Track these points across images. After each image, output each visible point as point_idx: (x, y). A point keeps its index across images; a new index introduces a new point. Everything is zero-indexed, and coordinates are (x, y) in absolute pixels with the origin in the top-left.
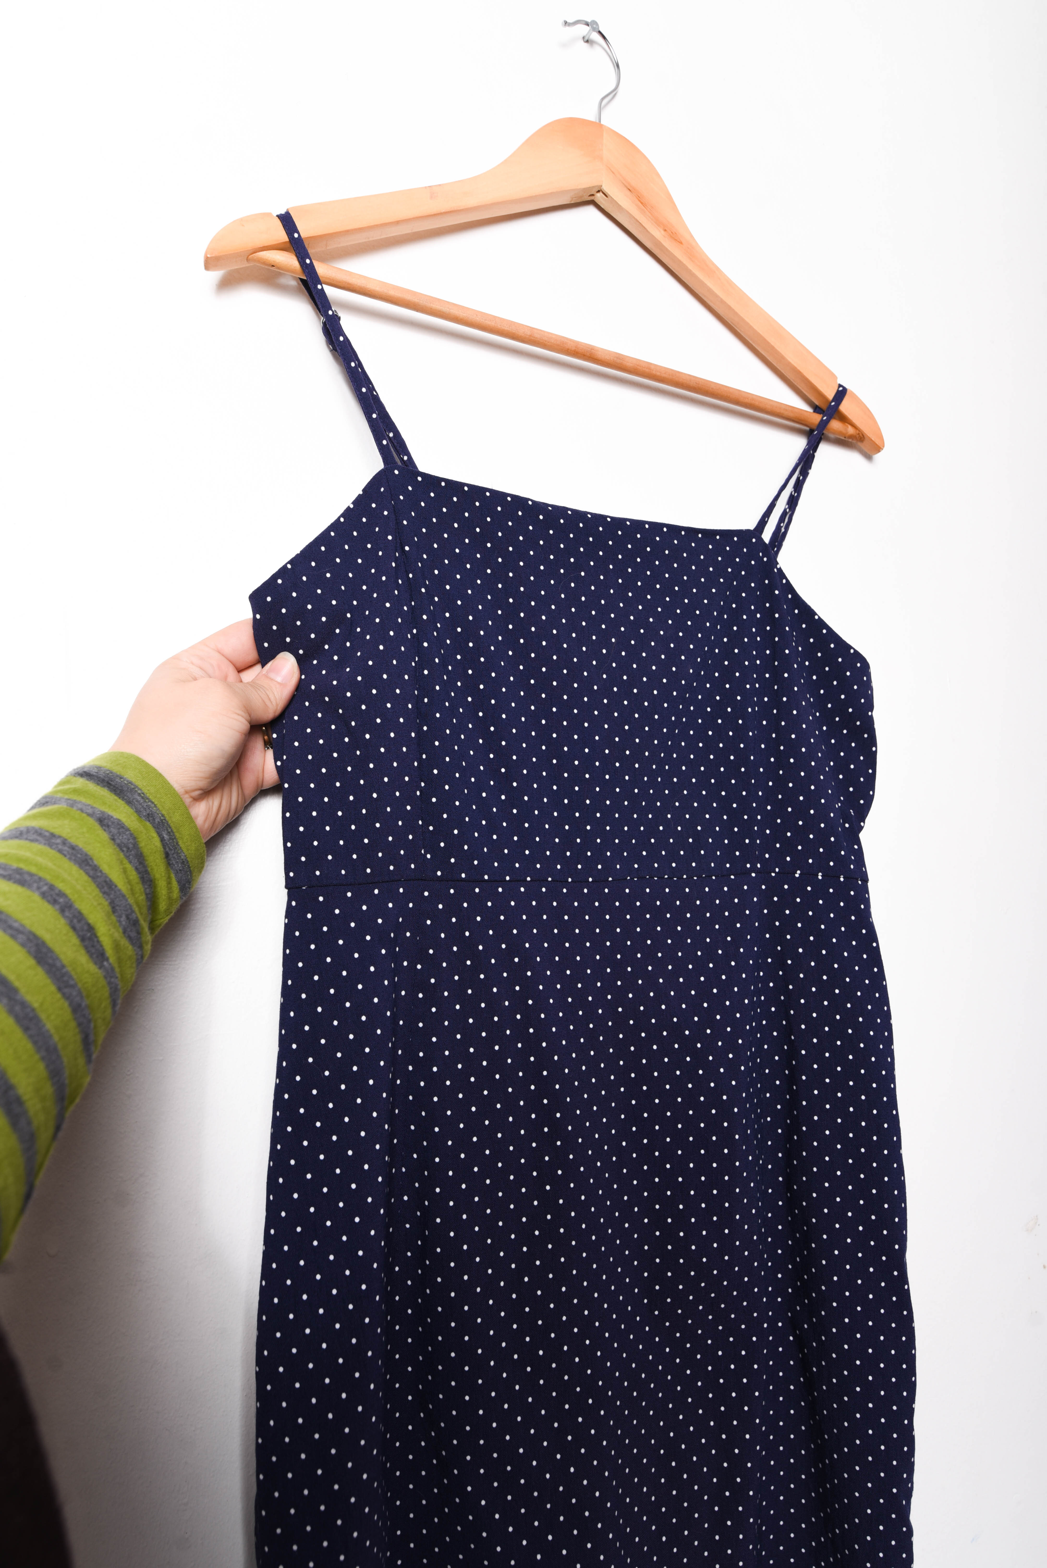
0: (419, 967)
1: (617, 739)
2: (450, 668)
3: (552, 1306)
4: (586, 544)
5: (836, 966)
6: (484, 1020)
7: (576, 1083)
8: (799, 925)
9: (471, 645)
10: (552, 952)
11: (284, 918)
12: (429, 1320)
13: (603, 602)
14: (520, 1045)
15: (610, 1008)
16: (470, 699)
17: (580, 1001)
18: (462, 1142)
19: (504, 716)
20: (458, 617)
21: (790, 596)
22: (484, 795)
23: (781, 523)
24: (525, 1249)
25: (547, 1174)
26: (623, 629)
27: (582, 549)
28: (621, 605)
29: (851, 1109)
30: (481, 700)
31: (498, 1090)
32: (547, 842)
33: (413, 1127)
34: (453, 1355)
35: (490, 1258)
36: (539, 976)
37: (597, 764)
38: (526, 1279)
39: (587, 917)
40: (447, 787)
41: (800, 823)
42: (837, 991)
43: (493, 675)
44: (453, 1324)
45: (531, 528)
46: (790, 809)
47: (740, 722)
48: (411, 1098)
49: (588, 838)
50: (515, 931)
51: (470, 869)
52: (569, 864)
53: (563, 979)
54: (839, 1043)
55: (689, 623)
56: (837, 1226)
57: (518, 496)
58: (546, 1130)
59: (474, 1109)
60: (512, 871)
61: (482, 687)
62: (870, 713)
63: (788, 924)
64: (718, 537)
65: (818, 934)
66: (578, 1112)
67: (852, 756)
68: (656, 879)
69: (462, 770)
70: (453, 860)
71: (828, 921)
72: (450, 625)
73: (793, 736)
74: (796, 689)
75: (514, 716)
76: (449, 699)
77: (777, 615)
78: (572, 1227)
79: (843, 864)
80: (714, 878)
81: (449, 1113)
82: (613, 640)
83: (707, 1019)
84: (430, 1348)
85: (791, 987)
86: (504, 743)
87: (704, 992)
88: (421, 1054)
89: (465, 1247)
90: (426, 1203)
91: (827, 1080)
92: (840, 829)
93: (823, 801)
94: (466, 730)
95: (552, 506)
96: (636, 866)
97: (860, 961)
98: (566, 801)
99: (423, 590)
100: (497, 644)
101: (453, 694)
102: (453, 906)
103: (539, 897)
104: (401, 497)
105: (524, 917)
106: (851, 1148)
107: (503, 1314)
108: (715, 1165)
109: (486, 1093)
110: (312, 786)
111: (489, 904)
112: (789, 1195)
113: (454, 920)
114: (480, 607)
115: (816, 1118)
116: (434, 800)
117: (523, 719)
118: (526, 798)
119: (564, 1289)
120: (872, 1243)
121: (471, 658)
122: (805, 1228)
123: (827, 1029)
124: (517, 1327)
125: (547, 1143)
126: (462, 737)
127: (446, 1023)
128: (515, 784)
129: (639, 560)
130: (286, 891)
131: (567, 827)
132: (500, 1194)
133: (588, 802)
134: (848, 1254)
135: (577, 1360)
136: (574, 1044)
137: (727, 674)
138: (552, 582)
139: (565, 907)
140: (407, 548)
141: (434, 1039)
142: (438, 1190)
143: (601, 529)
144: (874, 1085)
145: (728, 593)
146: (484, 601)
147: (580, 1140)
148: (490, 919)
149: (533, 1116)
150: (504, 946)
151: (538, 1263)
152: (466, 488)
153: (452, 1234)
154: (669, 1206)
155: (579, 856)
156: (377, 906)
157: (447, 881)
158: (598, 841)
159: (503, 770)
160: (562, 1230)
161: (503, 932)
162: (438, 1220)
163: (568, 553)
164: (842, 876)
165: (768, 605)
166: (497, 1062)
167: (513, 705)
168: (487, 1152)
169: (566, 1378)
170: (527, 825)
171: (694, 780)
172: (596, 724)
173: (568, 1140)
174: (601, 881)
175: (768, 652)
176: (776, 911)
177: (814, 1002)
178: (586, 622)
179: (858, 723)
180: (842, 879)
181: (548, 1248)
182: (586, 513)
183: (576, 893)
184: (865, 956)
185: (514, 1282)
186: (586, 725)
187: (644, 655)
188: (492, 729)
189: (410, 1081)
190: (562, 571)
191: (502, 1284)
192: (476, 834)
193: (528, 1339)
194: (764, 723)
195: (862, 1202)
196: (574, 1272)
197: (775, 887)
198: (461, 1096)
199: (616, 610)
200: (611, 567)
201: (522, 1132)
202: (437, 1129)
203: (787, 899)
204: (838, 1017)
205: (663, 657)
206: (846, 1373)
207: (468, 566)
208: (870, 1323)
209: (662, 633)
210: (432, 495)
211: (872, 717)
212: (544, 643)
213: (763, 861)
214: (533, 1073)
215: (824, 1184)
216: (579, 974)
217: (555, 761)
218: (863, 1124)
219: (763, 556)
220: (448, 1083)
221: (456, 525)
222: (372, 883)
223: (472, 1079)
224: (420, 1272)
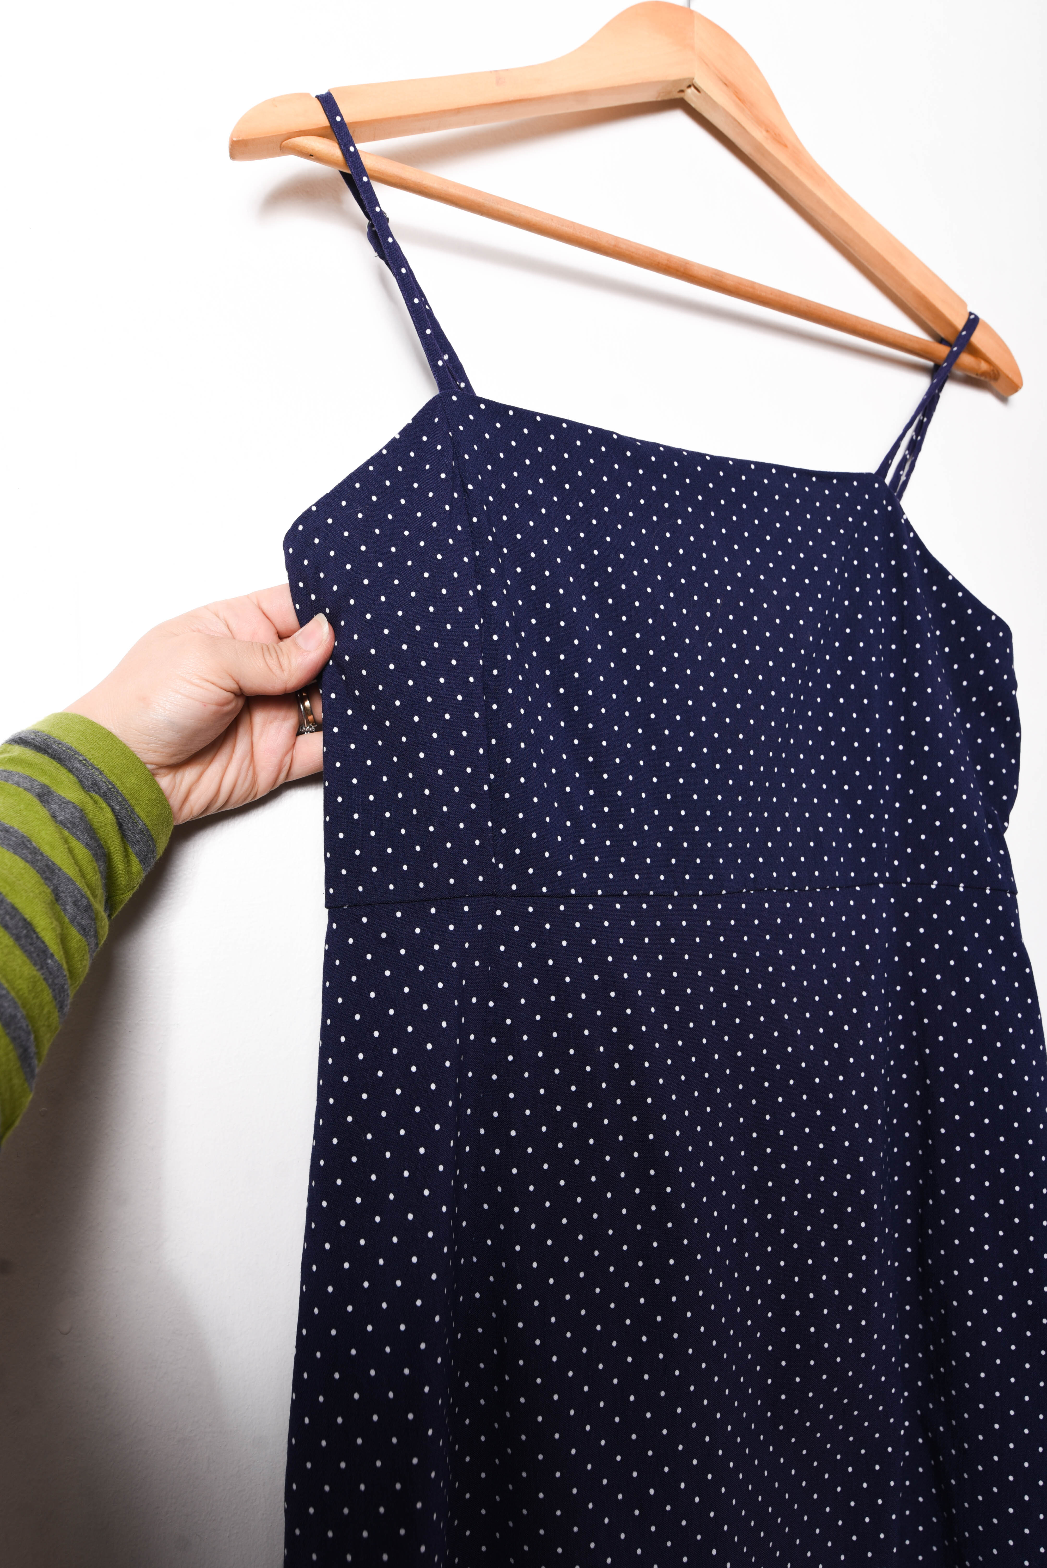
0: (491, 1004)
1: (728, 720)
2: (523, 634)
3: (665, 1432)
4: (683, 487)
5: (982, 996)
6: (573, 1071)
7: (690, 1149)
8: (937, 946)
9: (548, 606)
10: (656, 983)
11: (324, 944)
12: (509, 1451)
13: (704, 555)
14: (619, 1102)
15: (728, 1051)
16: (548, 672)
17: (693, 1046)
18: (549, 1225)
19: (590, 693)
20: (532, 573)
21: (918, 553)
22: (568, 789)
23: (900, 471)
24: (630, 1359)
25: (656, 1264)
26: (729, 588)
27: (677, 493)
28: (726, 559)
29: (1002, 1170)
30: (562, 674)
31: (592, 1157)
32: (646, 848)
33: (486, 1206)
34: (541, 1495)
35: (586, 1372)
36: (641, 1015)
37: (705, 750)
38: (632, 1398)
39: (698, 940)
40: (522, 780)
41: (938, 823)
42: (984, 1027)
43: (576, 642)
44: (541, 1457)
45: (616, 466)
46: (924, 807)
47: (866, 701)
48: (483, 1169)
49: (697, 842)
50: (610, 959)
51: (552, 881)
52: (674, 874)
53: (671, 1017)
54: (986, 1090)
55: (807, 581)
56: (985, 1311)
57: (600, 429)
58: (653, 1208)
59: (562, 1183)
60: (605, 884)
61: (562, 657)
62: (1014, 692)
63: (922, 945)
64: (835, 481)
65: (960, 957)
66: (693, 1185)
67: (991, 743)
68: (775, 891)
69: (540, 760)
70: (531, 871)
71: (971, 942)
72: (522, 582)
73: (928, 719)
74: (930, 662)
75: (603, 692)
76: (523, 672)
77: (905, 575)
78: (688, 1329)
79: (988, 872)
80: (838, 889)
81: (531, 1188)
82: (719, 601)
83: (840, 1065)
84: (510, 1487)
85: (926, 1021)
86: (590, 726)
87: (835, 1032)
88: (496, 1114)
89: (554, 1359)
90: (505, 1302)
91: (972, 1135)
92: (985, 831)
93: (964, 797)
94: (543, 711)
95: (640, 441)
96: (752, 876)
97: (1011, 991)
98: (669, 797)
99: (490, 538)
100: (580, 604)
101: (527, 666)
102: (532, 928)
103: (638, 914)
104: (461, 428)
105: (621, 941)
106: (1002, 1217)
107: (603, 1443)
108: (850, 1242)
109: (577, 1162)
110: (355, 781)
111: (578, 925)
112: (920, 1269)
113: (534, 945)
114: (559, 560)
115: (958, 1180)
116: (507, 796)
117: (614, 696)
118: (620, 793)
119: (679, 1410)
120: (1028, 1334)
121: (548, 623)
122: (943, 1312)
123: (971, 1072)
124: (621, 1459)
125: (654, 1224)
126: (540, 718)
127: (526, 1075)
128: (605, 776)
129: (744, 506)
130: (327, 910)
131: (671, 829)
132: (598, 1290)
133: (695, 797)
134: (998, 1345)
135: (697, 1500)
136: (686, 1100)
137: (849, 644)
138: (644, 531)
139: (671, 927)
140: (470, 487)
141: (512, 1095)
142: (519, 1286)
143: (699, 469)
144: (1030, 1142)
145: (849, 547)
146: (563, 554)
147: (696, 1221)
148: (579, 943)
149: (637, 1191)
150: (596, 977)
151: (646, 1377)
152: (538, 418)
153: (538, 1342)
154: (797, 1295)
155: (686, 864)
156: (435, 929)
157: (525, 897)
158: (709, 845)
159: (591, 759)
160: (676, 1336)
161: (595, 960)
162: (520, 1325)
163: (662, 496)
164: (988, 888)
165: (893, 563)
166: (590, 1122)
167: (602, 678)
168: (581, 1237)
169: (684, 1523)
170: (621, 826)
171: (813, 771)
172: (702, 703)
173: (683, 1221)
174: (713, 895)
175: (894, 619)
176: (908, 930)
177: (955, 1040)
178: (685, 580)
179: (1000, 704)
180: (988, 892)
181: (659, 1359)
182: (681, 451)
183: (682, 910)
184: (1016, 985)
185: (617, 1403)
186: (690, 703)
187: (756, 618)
188: (576, 708)
189: (482, 1147)
190: (655, 518)
191: (602, 1404)
192: (559, 839)
193: (635, 1474)
194: (891, 703)
195: (1015, 1283)
196: (692, 1388)
197: (906, 900)
198: (546, 1166)
199: (721, 565)
200: (713, 514)
201: (624, 1211)
202: (517, 1209)
203: (921, 915)
204: (985, 1058)
205: (778, 621)
206: (995, 1490)
207: (543, 511)
208: (1026, 1431)
209: (775, 593)
210: (498, 425)
211: (1014, 697)
212: (637, 604)
213: (893, 870)
214: (636, 1137)
215: (969, 1260)
216: (690, 1011)
217: (654, 748)
218: (1017, 1188)
219: (888, 505)
220: (530, 1150)
221: (528, 462)
222: (426, 901)
223: (560, 1145)
224: (496, 1388)
